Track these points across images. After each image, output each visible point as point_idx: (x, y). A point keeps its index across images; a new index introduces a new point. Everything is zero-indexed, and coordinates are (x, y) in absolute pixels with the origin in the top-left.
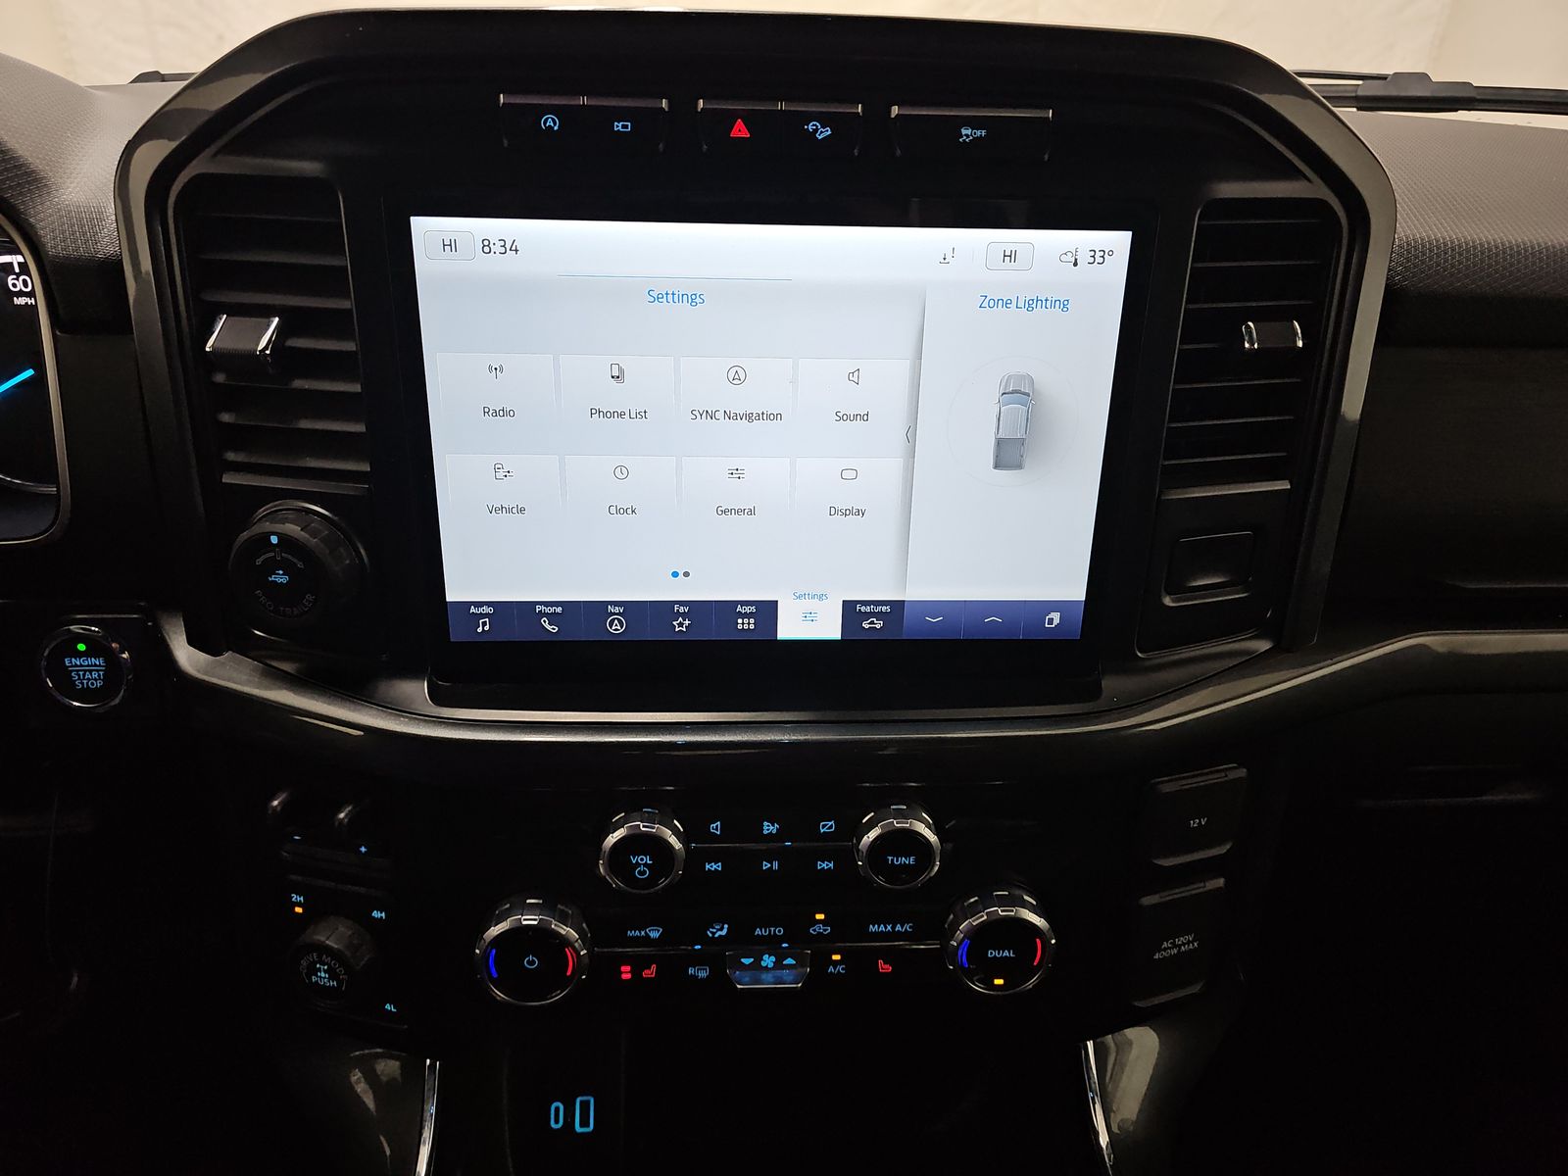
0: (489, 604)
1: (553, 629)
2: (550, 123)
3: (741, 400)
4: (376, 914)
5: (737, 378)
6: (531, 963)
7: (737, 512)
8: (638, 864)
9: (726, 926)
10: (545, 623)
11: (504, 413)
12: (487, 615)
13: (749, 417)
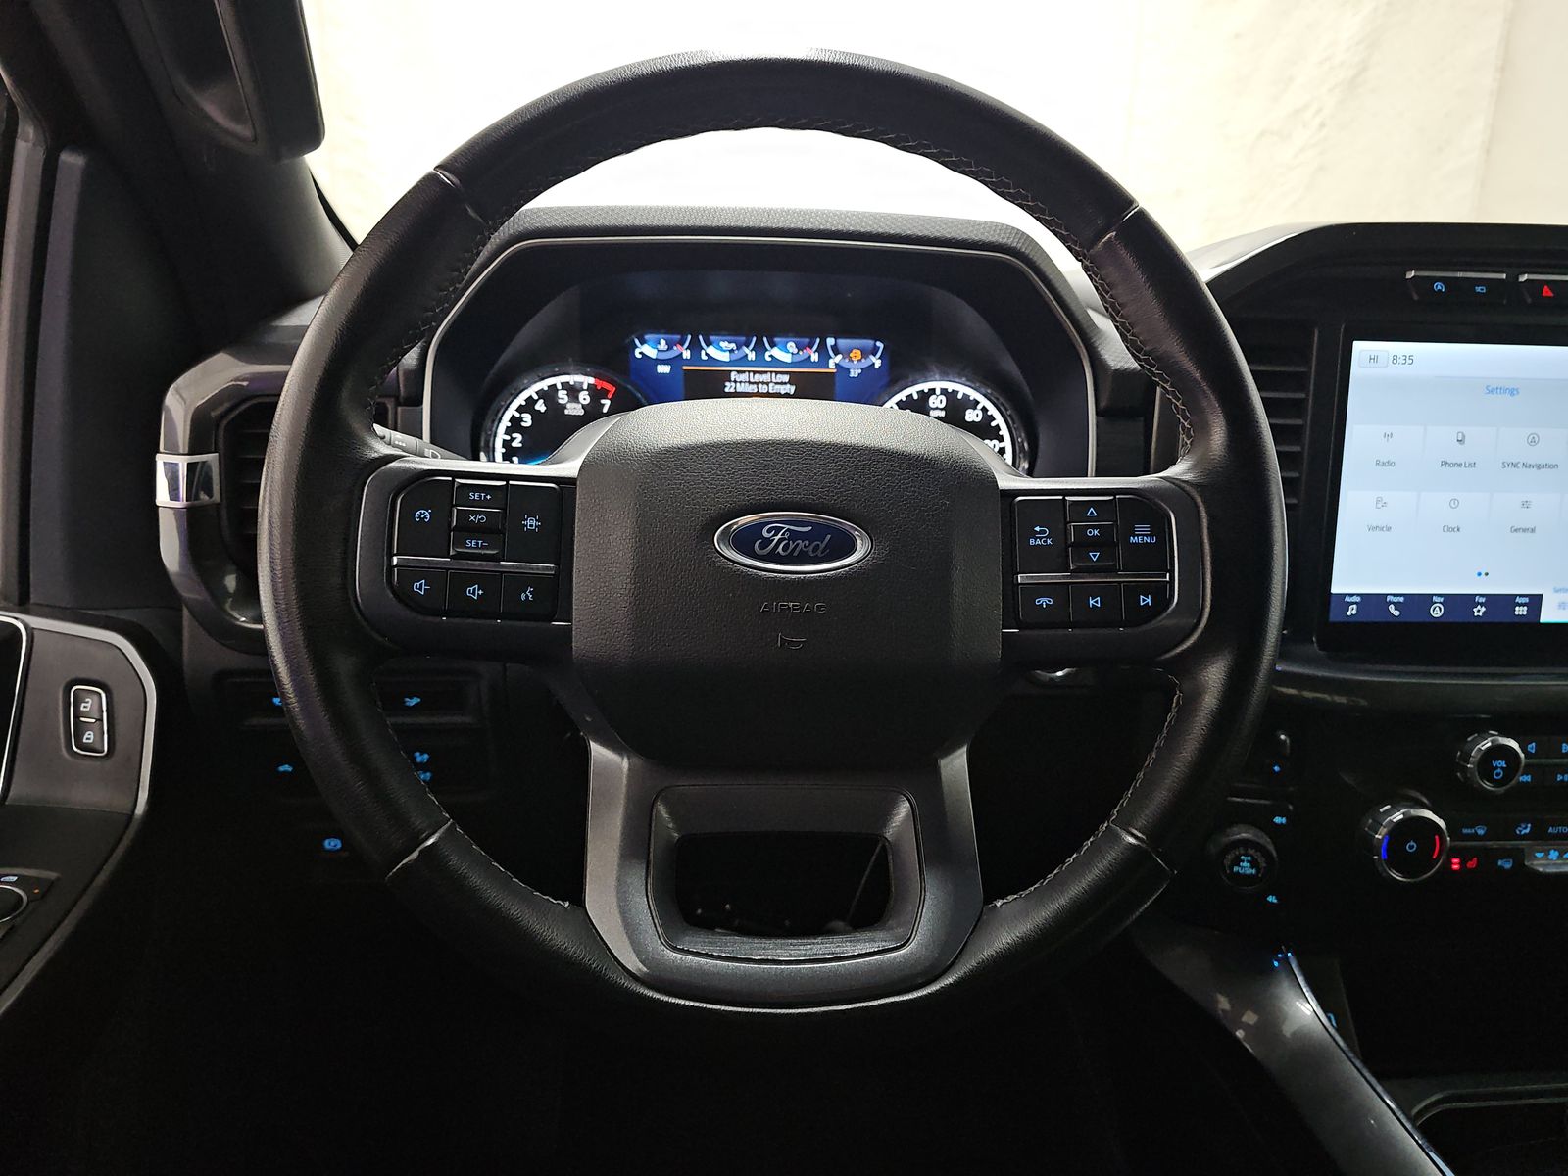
0: (1358, 595)
1: (1397, 613)
2: (1439, 287)
3: (1534, 455)
4: (1278, 820)
5: (1533, 441)
6: (1411, 847)
7: (1524, 530)
8: (1497, 768)
9: (1529, 825)
10: (1391, 608)
11: (1390, 464)
12: (1356, 603)
13: (1539, 467)
